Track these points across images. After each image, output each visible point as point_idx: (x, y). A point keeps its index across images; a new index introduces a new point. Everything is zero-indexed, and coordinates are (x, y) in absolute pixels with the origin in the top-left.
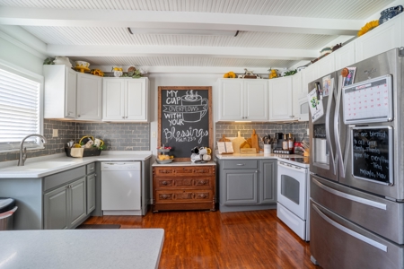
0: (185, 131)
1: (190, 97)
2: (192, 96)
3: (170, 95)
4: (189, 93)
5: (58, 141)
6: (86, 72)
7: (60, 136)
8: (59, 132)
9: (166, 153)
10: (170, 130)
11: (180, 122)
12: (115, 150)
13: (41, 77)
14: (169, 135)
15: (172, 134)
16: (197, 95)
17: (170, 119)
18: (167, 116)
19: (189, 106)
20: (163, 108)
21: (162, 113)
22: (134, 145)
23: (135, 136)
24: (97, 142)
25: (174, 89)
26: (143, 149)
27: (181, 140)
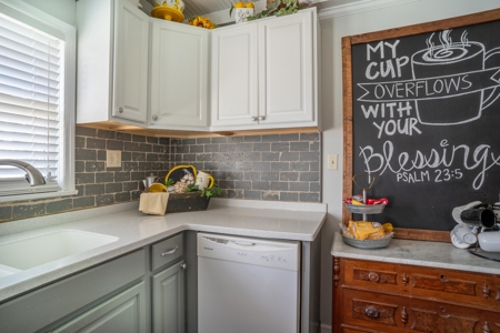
0: (427, 153)
1: (440, 53)
2: (448, 47)
3: (376, 56)
4: (437, 41)
5: (120, 177)
6: (175, 18)
7: (126, 166)
8: (124, 157)
9: (372, 218)
10: (378, 149)
11: (410, 128)
12: (240, 197)
13: (66, 27)
14: (375, 163)
15: (385, 160)
16: (465, 43)
17: (379, 120)
18: (369, 112)
19: (438, 78)
20: (356, 92)
21: (356, 106)
22: (284, 186)
23: (286, 166)
24: (202, 179)
25: (388, 36)
26: (305, 198)
27: (412, 178)
